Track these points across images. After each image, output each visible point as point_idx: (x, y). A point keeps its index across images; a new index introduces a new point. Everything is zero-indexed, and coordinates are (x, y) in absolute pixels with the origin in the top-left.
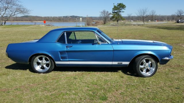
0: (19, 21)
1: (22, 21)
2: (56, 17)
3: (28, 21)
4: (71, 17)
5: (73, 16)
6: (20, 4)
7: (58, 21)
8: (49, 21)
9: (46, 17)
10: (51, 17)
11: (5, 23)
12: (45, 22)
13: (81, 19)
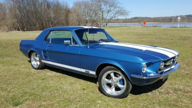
0: (128, 23)
1: (130, 22)
2: (167, 17)
3: (136, 22)
4: (187, 16)
5: (190, 15)
6: (121, 6)
7: (169, 22)
8: (158, 22)
9: (155, 18)
10: (162, 18)
11: (106, 25)
12: (145, 23)
13: (179, 18)
